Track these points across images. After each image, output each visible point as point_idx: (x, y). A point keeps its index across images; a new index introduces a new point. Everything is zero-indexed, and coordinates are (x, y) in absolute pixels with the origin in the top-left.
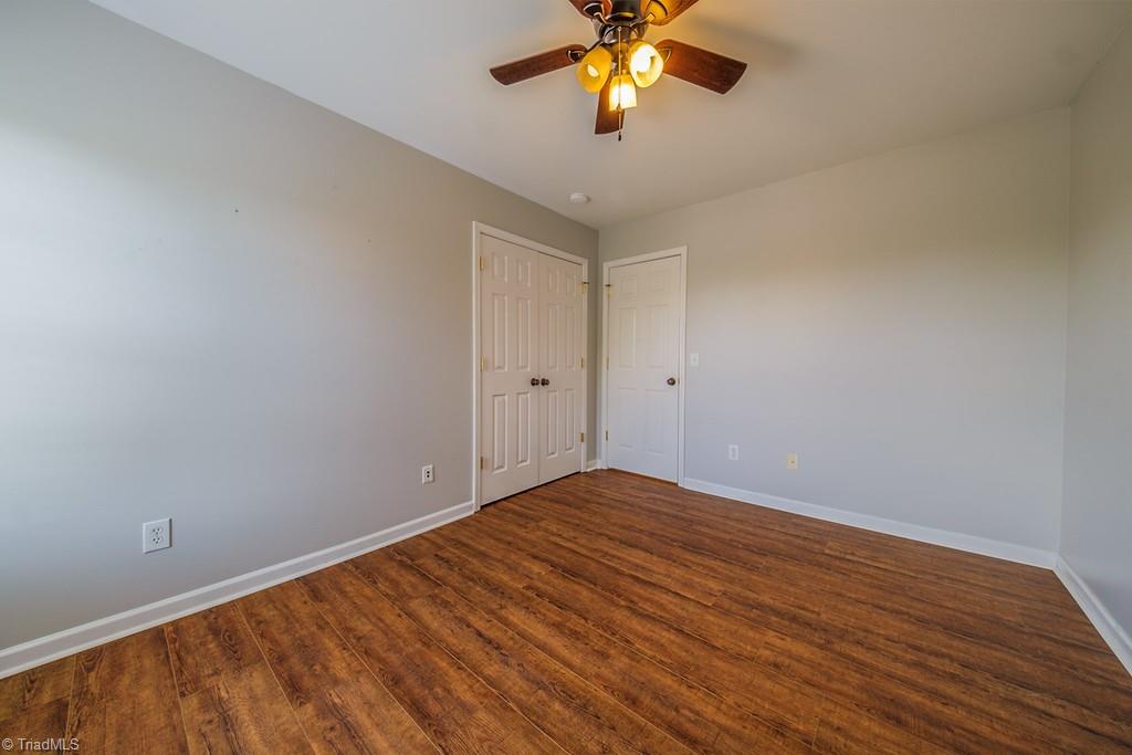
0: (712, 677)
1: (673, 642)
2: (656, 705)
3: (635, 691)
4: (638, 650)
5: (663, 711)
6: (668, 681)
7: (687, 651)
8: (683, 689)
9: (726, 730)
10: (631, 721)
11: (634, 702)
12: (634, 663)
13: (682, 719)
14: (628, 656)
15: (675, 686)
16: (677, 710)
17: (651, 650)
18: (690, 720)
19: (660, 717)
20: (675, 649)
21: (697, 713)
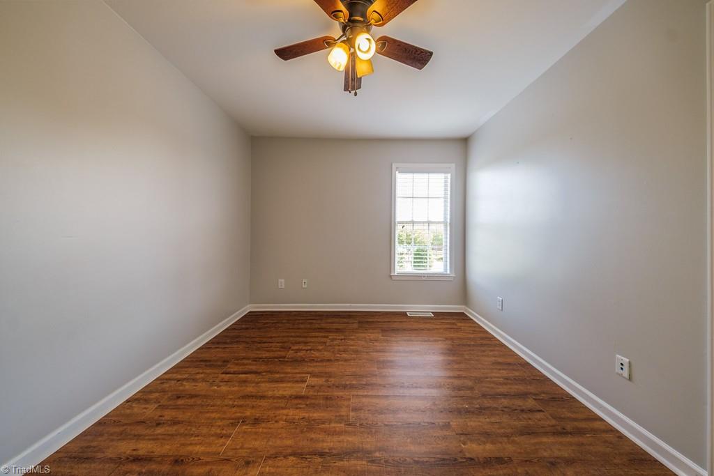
0: (293, 430)
1: (323, 441)
2: (317, 402)
3: (328, 402)
4: (341, 423)
5: (313, 401)
6: (316, 415)
7: (312, 439)
8: (306, 415)
9: (283, 408)
10: (324, 392)
11: (327, 398)
12: (338, 414)
13: (303, 403)
14: (343, 416)
15: (311, 415)
16: (307, 405)
17: (334, 427)
18: (300, 404)
19: (313, 399)
20: (321, 436)
21: (297, 408)
